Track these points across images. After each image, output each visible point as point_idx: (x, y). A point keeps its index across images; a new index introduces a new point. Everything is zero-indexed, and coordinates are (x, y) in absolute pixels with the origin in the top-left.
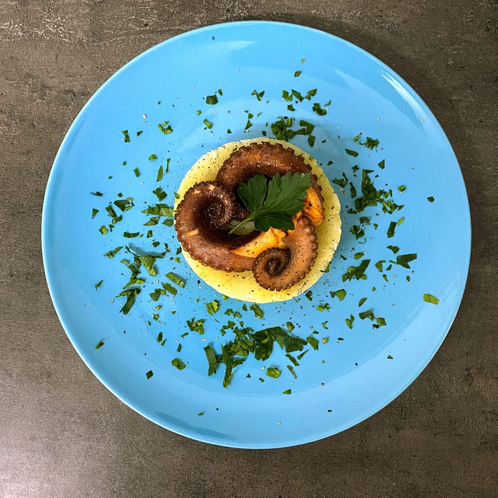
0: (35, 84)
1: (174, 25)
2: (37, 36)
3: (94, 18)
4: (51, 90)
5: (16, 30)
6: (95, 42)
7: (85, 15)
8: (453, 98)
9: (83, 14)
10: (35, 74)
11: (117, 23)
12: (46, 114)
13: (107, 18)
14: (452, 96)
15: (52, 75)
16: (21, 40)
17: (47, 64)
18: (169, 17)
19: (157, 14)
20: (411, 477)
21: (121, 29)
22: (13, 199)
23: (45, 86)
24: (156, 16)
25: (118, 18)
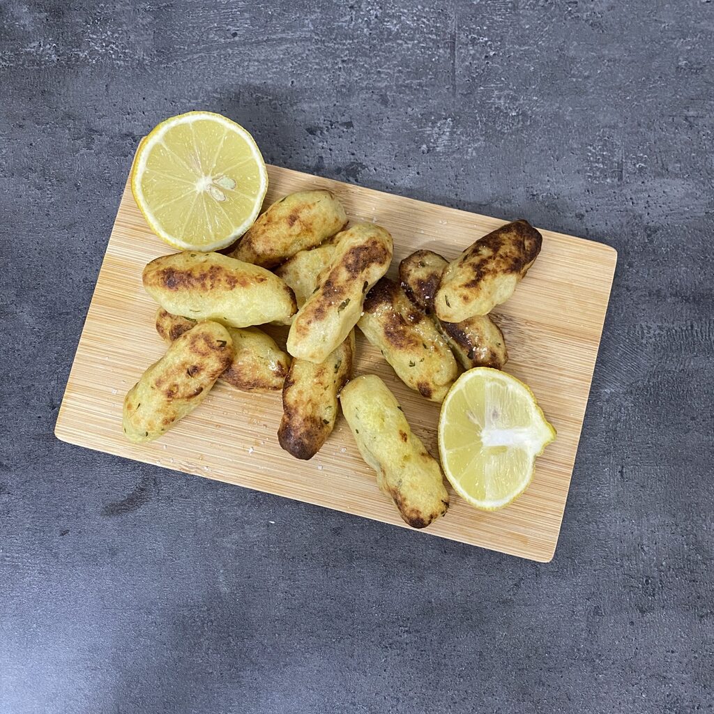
0: (78, 127)
1: (275, 32)
2: (77, 60)
3: (160, 29)
4: (101, 135)
5: (48, 53)
6: (161, 63)
7: (147, 25)
8: (691, 113)
9: (143, 25)
10: (76, 113)
11: (192, 34)
12: (95, 170)
13: (178, 28)
14: (688, 111)
15: (101, 114)
16: (55, 67)
17: (95, 98)
18: (267, 22)
19: (250, 19)
20: (668, 684)
21: (198, 43)
22: (52, 295)
23: (91, 130)
24: (248, 21)
25: (194, 27)
